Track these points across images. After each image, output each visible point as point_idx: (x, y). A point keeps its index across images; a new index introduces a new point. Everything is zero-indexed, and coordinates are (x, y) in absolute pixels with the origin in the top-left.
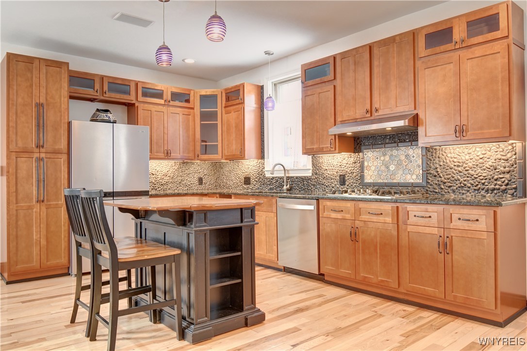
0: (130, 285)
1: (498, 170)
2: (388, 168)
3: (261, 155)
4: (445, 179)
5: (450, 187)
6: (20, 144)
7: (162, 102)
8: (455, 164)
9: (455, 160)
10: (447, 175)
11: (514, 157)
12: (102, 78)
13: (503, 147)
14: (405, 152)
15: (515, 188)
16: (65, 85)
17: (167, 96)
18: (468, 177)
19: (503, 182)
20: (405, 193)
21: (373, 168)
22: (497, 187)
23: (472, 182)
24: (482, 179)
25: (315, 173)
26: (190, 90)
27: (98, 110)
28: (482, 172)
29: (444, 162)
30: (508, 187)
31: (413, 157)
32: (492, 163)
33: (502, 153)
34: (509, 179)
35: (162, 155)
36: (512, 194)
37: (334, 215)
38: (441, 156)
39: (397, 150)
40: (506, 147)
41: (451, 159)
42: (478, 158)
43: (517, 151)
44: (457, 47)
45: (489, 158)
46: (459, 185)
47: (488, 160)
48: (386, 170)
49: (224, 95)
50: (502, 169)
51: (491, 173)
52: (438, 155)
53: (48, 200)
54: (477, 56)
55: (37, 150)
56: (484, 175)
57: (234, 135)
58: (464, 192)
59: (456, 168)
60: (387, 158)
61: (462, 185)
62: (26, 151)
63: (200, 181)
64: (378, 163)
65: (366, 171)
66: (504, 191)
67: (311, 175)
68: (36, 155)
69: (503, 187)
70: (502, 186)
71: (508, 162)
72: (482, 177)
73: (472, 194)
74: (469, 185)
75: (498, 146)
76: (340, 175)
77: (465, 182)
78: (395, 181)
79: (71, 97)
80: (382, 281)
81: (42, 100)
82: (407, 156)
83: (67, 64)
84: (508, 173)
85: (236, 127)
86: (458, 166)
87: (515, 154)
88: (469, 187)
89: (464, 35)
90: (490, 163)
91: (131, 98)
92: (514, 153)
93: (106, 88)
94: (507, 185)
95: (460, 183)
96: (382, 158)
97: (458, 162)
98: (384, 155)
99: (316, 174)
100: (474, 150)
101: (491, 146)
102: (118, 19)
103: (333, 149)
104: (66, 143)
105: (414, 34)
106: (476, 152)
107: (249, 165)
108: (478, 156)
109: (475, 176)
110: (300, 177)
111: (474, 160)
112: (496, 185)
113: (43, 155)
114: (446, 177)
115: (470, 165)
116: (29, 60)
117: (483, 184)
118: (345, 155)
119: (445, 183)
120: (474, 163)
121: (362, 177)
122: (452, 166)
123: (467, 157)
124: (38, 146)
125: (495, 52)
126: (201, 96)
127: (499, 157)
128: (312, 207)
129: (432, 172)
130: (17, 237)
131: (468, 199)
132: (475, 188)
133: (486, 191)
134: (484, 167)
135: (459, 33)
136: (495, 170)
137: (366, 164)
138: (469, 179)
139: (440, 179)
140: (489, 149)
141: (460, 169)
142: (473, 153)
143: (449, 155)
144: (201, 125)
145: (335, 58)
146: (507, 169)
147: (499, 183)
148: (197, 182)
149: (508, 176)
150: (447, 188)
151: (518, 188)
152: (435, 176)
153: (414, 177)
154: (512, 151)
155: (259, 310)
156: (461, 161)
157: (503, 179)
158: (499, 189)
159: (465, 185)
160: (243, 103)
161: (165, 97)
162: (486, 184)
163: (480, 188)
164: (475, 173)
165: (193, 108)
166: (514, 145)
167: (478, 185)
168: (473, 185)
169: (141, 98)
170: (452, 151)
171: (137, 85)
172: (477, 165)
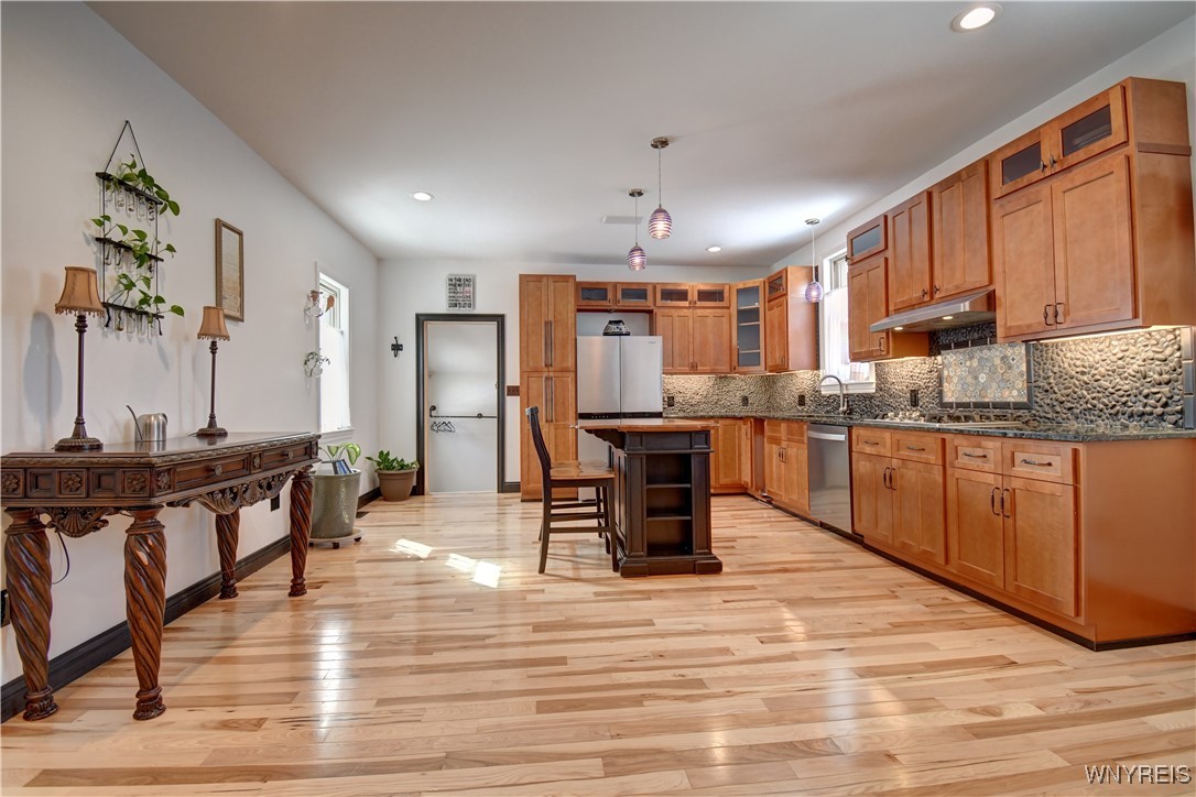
0: (599, 509)
1: (1149, 380)
2: (976, 378)
3: (816, 364)
4: (1062, 395)
5: (1070, 409)
6: (531, 364)
7: (686, 304)
8: (1078, 370)
9: (1078, 363)
10: (1065, 389)
11: (1178, 354)
12: (615, 285)
13: (1158, 337)
14: (1001, 352)
15: (1181, 412)
16: (572, 299)
17: (693, 295)
18: (1099, 392)
19: (1158, 401)
20: (993, 418)
21: (955, 380)
22: (1148, 409)
23: (1106, 400)
24: (1122, 396)
25: (879, 389)
26: (723, 285)
27: (610, 322)
28: (1122, 382)
29: (1060, 367)
30: (1168, 409)
31: (1013, 359)
32: (1139, 366)
33: (1154, 349)
34: (1169, 395)
35: (687, 369)
36: (1175, 423)
37: (868, 449)
38: (1055, 356)
39: (989, 349)
40: (1162, 337)
41: (1072, 362)
42: (1114, 358)
43: (1182, 344)
44: (1048, 173)
45: (1133, 358)
46: (1084, 406)
47: (1132, 361)
48: (974, 382)
49: (767, 285)
50: (1156, 376)
51: (1138, 385)
52: (1050, 355)
53: (556, 420)
54: (1078, 184)
55: (546, 369)
56: (1126, 387)
57: (777, 339)
58: (1093, 418)
59: (1079, 376)
60: (975, 363)
61: (1089, 406)
62: (536, 370)
63: (745, 400)
64: (962, 371)
65: (946, 384)
66: (1161, 417)
67: (874, 391)
68: (545, 374)
69: (1159, 410)
70: (1156, 408)
71: (1167, 365)
72: (1121, 393)
73: (1107, 421)
74: (1102, 406)
75: (1148, 336)
76: (912, 391)
77: (1095, 402)
78: (987, 400)
79: (579, 310)
80: (925, 552)
81: (551, 318)
82: (1004, 358)
83: (574, 277)
84: (1167, 383)
85: (779, 327)
86: (1083, 373)
87: (1179, 349)
88: (1101, 410)
89: (1057, 152)
90: (1135, 367)
91: (649, 304)
92: (1176, 347)
93: (619, 295)
94: (1166, 405)
95: (1087, 403)
96: (968, 363)
97: (1084, 366)
98: (971, 358)
99: (881, 390)
100: (1107, 344)
101: (1137, 335)
102: (606, 222)
103: (884, 353)
104: (573, 360)
105: (986, 162)
106: (1111, 348)
107: (803, 378)
108: (1114, 355)
109: (1110, 390)
110: (861, 395)
111: (1109, 362)
112: (1145, 405)
113: (551, 374)
114: (1064, 392)
115: (1102, 370)
116: (539, 278)
117: (1125, 404)
118: (918, 359)
119: (1062, 403)
120: (1108, 368)
121: (941, 393)
122: (1073, 373)
123: (1097, 357)
124: (546, 366)
125: (1106, 173)
126: (738, 291)
127: (1151, 354)
128: (842, 437)
129: (1042, 384)
130: (528, 455)
131: (1100, 431)
132: (1112, 411)
133: (1129, 417)
134: (1126, 375)
135: (1050, 149)
136: (1145, 378)
137: (946, 373)
138: (1100, 395)
139: (1054, 396)
140: (1132, 341)
141: (1085, 378)
142: (1106, 350)
143: (1069, 355)
144: (739, 327)
145: (886, 217)
146: (1166, 377)
147: (1152, 402)
148: (739, 402)
149: (1166, 389)
150: (1065, 411)
151: (1186, 411)
152: (1047, 391)
153: (1015, 393)
154: (1173, 344)
155: (715, 558)
156: (1086, 364)
157: (1159, 396)
158: (1151, 414)
159: (1095, 406)
160: (786, 294)
161: (690, 298)
162: (1130, 404)
163: (1118, 411)
164: (1111, 386)
165: (728, 308)
166: (1177, 332)
167: (1114, 406)
168: (1107, 405)
169: (659, 302)
170: (1073, 347)
171: (655, 288)
172: (1114, 371)
